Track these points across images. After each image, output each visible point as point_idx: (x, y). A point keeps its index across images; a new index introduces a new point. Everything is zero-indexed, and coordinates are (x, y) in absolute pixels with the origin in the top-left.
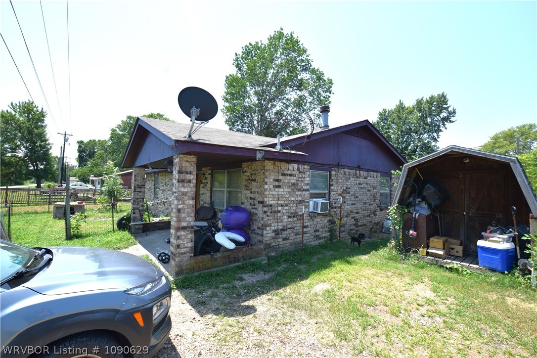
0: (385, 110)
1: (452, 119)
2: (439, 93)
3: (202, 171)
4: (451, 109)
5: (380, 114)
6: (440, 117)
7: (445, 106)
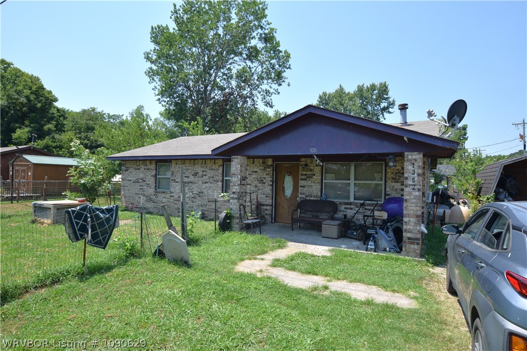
0: (325, 94)
1: (390, 110)
2: (381, 82)
3: (300, 161)
4: (391, 100)
5: (320, 97)
6: (380, 107)
7: (385, 96)
